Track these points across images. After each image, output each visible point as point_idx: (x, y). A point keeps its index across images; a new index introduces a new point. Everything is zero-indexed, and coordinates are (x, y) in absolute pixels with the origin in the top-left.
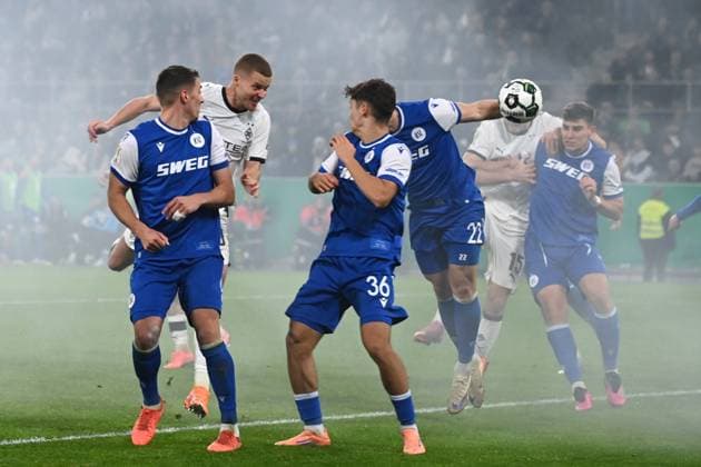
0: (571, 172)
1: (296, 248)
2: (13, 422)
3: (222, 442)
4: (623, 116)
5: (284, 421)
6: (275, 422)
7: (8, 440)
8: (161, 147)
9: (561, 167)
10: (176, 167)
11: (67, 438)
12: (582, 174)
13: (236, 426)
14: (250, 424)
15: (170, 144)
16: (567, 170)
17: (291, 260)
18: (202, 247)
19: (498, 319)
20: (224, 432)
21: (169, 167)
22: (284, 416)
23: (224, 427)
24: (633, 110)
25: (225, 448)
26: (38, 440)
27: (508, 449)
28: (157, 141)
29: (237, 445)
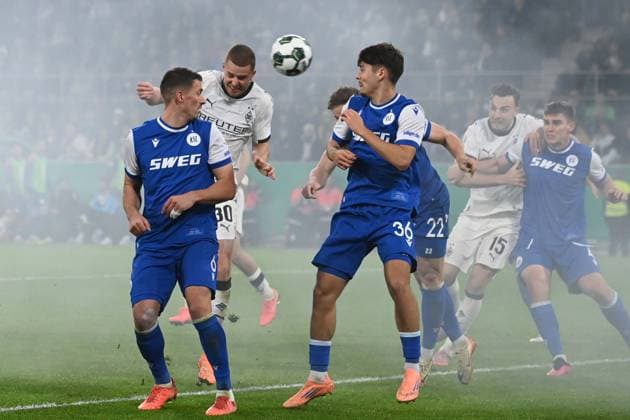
0: (557, 168)
1: (287, 227)
2: (26, 389)
3: (218, 407)
4: (590, 103)
5: (276, 387)
6: (269, 388)
7: (22, 405)
8: (156, 143)
9: (547, 164)
10: (169, 163)
11: (76, 404)
12: (567, 169)
13: (231, 391)
14: (244, 390)
15: (164, 141)
16: (553, 167)
17: (283, 238)
18: (191, 233)
19: (479, 297)
20: (220, 398)
21: (161, 162)
22: (277, 383)
23: (219, 393)
24: (599, 98)
25: (221, 412)
26: (50, 405)
27: (484, 411)
28: (153, 137)
29: (233, 409)
